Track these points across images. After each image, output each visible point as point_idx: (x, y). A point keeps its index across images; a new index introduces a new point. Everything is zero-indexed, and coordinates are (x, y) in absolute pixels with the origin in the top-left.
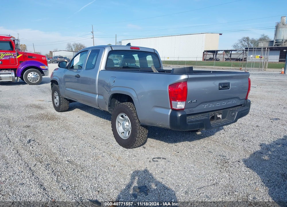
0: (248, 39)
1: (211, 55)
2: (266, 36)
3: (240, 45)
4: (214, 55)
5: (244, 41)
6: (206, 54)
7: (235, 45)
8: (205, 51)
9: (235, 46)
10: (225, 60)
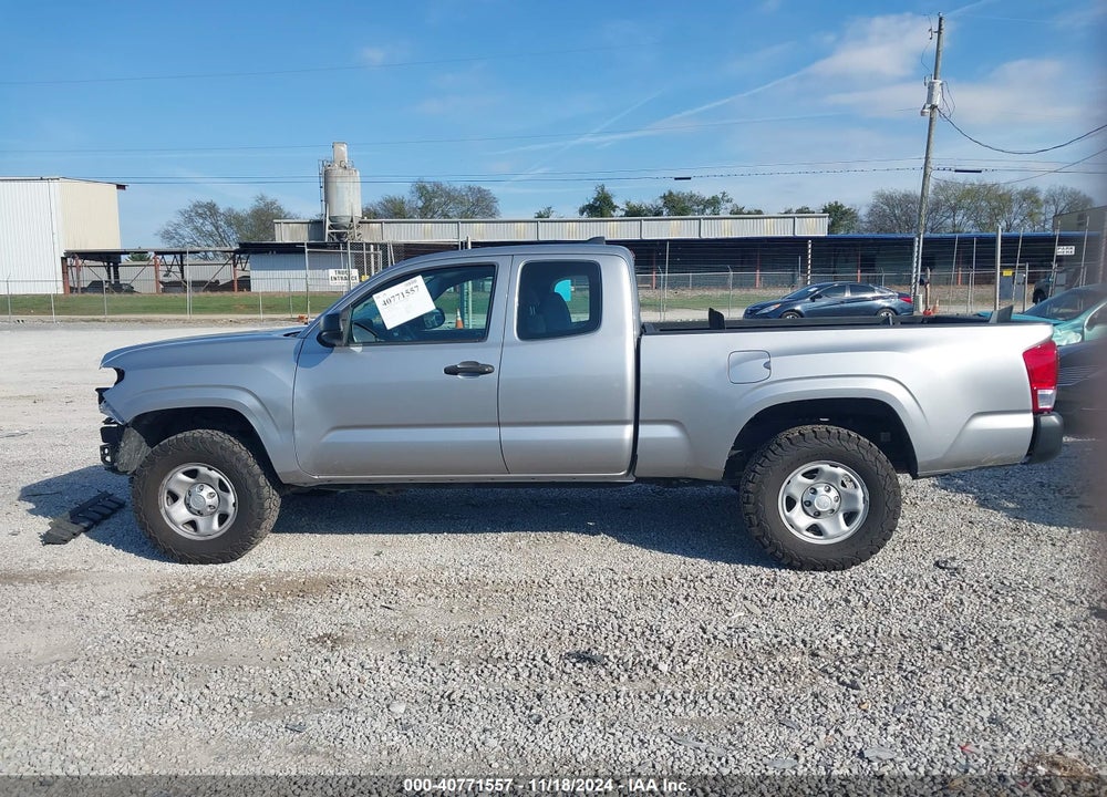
0: (211, 209)
1: (98, 272)
2: (272, 203)
3: (187, 231)
4: (109, 271)
5: (200, 215)
6: (79, 268)
7: (167, 232)
8: (70, 254)
9: (167, 235)
10: (164, 291)
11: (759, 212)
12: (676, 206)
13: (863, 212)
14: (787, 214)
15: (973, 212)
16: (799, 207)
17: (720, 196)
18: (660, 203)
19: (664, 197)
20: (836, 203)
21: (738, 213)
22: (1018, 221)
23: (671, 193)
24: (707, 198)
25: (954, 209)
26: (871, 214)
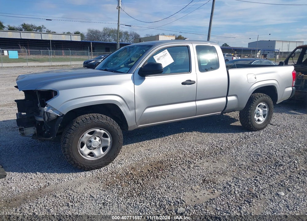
11: (55, 32)
12: (27, 28)
13: (85, 35)
14: (64, 34)
15: (114, 37)
16: (67, 32)
17: (42, 26)
18: (21, 27)
19: (22, 25)
20: (78, 31)
21: (49, 32)
22: (124, 40)
23: (25, 24)
24: (37, 27)
25: (109, 35)
26: (88, 35)
